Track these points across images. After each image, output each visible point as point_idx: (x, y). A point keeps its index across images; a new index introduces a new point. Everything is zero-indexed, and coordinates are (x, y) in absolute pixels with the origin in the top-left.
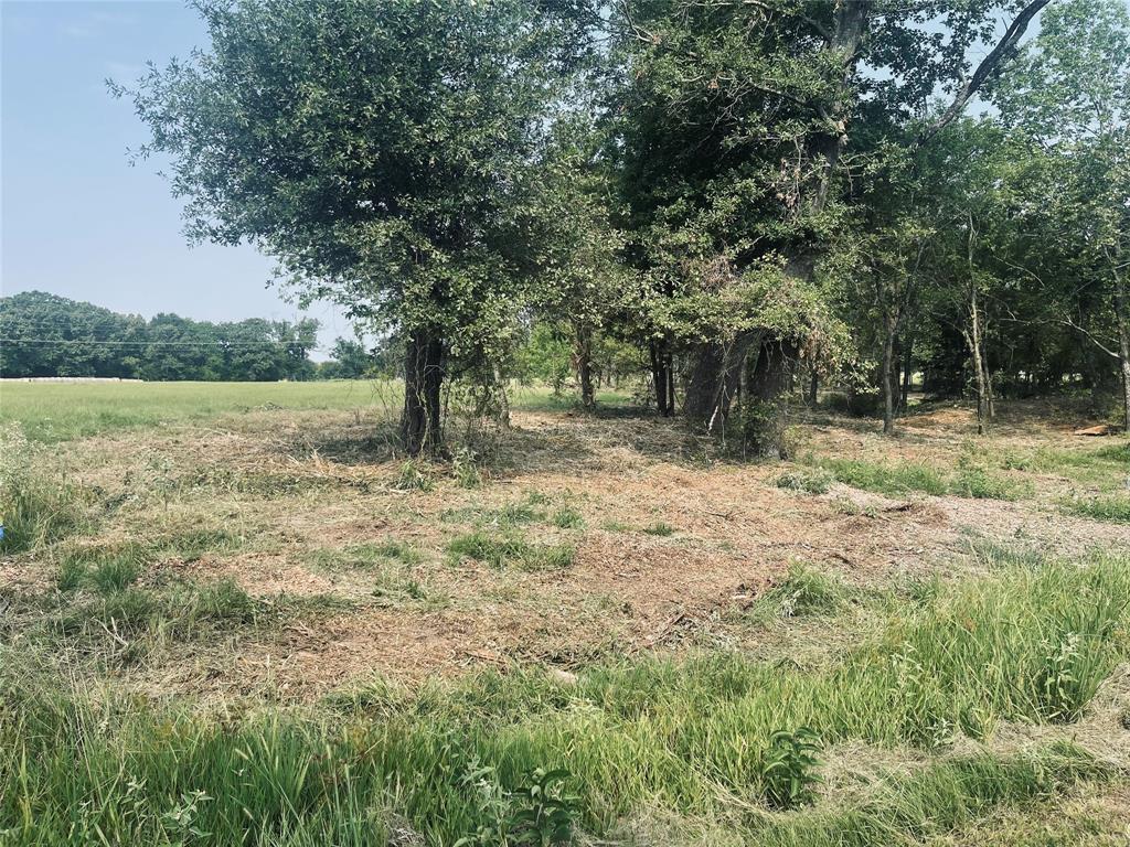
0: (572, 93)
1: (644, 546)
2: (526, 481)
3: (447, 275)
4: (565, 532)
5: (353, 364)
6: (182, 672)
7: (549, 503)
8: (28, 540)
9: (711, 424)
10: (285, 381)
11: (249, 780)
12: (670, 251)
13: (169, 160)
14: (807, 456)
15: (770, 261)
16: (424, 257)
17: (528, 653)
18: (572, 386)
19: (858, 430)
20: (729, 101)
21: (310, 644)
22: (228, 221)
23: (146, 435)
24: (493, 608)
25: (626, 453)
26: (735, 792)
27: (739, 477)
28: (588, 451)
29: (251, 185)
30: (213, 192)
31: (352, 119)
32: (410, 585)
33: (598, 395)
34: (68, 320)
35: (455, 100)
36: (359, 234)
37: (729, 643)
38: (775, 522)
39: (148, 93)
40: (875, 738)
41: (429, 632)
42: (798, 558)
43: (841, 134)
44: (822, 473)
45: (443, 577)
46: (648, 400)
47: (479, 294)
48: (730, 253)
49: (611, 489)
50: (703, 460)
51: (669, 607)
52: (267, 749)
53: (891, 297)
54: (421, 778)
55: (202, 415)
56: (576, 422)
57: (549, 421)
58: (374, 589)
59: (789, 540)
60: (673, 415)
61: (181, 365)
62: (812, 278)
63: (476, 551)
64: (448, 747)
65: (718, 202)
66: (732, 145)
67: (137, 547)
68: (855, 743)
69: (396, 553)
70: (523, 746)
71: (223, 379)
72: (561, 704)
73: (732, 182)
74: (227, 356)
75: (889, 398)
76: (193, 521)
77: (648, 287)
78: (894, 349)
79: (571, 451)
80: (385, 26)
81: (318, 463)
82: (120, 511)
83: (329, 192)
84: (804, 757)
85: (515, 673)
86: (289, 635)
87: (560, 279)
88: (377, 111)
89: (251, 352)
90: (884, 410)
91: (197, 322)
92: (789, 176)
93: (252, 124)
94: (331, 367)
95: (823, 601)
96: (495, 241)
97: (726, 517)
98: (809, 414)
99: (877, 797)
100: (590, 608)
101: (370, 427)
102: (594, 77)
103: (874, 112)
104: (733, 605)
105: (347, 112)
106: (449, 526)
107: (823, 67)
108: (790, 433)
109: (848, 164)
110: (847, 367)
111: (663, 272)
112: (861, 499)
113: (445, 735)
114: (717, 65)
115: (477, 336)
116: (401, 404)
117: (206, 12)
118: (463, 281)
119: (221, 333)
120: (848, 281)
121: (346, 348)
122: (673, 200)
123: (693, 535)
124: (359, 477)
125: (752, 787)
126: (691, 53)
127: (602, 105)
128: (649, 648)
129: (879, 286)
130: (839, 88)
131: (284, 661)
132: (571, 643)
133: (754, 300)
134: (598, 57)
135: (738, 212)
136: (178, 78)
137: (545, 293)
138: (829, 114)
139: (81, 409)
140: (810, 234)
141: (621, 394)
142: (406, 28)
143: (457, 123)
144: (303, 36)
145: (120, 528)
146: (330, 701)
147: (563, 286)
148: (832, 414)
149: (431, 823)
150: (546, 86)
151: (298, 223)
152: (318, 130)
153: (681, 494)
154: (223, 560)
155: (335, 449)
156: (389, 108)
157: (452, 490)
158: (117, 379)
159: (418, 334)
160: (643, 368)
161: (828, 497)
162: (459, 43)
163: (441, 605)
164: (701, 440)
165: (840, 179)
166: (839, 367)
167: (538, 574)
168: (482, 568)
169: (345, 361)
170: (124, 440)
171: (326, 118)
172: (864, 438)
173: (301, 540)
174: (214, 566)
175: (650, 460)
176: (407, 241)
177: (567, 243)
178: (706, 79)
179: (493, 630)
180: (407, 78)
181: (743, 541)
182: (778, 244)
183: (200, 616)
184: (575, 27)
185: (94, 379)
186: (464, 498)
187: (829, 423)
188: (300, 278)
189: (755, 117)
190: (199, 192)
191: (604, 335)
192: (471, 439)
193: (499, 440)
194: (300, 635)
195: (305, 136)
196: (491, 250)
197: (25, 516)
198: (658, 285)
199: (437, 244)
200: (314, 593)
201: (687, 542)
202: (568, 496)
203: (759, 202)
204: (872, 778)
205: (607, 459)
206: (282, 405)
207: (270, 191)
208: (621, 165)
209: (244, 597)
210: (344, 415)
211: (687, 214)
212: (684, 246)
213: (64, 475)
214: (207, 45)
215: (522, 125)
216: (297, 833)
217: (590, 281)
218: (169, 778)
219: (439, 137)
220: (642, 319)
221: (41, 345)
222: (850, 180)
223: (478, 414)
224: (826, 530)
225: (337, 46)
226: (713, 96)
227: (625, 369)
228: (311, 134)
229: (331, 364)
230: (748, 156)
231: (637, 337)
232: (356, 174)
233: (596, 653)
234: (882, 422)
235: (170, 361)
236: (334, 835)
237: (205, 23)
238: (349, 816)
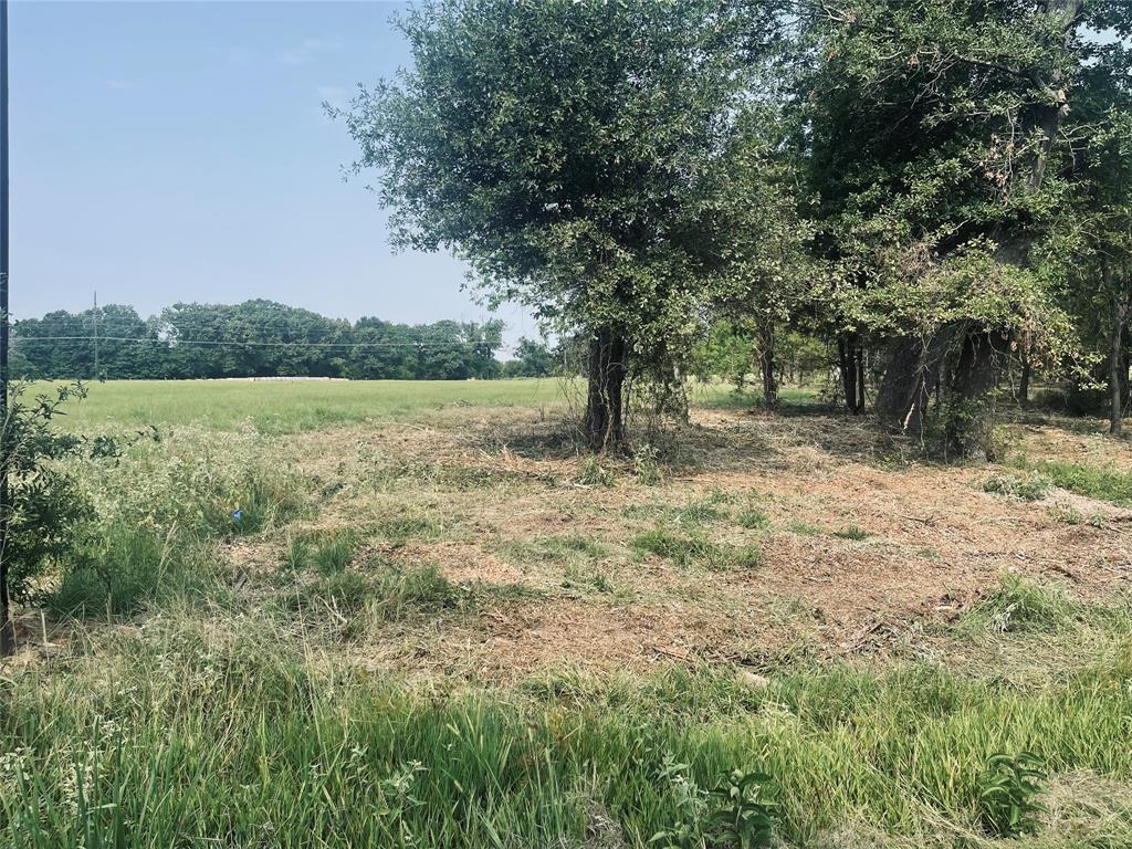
0: (758, 82)
1: (835, 550)
2: (708, 479)
3: (631, 273)
4: (750, 532)
5: (535, 363)
6: (393, 650)
7: (732, 503)
8: (260, 523)
9: (906, 423)
10: (473, 379)
11: (457, 755)
12: (862, 239)
13: (376, 174)
14: (1019, 458)
15: (977, 247)
16: (608, 257)
17: (716, 653)
18: (754, 381)
19: (1078, 430)
20: (931, 76)
21: (505, 631)
22: (427, 228)
23: (355, 428)
24: (679, 606)
25: (813, 453)
26: (946, 815)
27: (939, 479)
28: (771, 449)
29: (449, 194)
30: (414, 202)
31: (541, 124)
32: (597, 578)
33: (781, 391)
34: (286, 325)
35: (640, 98)
36: (547, 236)
37: (932, 657)
38: (982, 529)
39: (358, 113)
40: (1107, 769)
41: (616, 625)
42: (1011, 569)
43: (1061, 104)
44: (1038, 477)
45: (628, 572)
46: (835, 398)
47: (662, 291)
48: (930, 239)
49: (798, 490)
50: (899, 461)
51: (864, 615)
52: (472, 727)
53: (1119, 283)
54: (615, 769)
55: (402, 411)
56: (758, 420)
57: (729, 418)
58: (562, 580)
59: (1000, 549)
60: (863, 412)
61: (381, 365)
62: (1025, 264)
63: (660, 548)
64: (641, 741)
65: (918, 185)
66: (934, 124)
67: (351, 532)
68: (1083, 773)
69: (582, 546)
70: (715, 746)
71: (417, 378)
72: (753, 708)
73: (933, 163)
74: (421, 356)
75: (1117, 396)
76: (397, 509)
77: (839, 279)
78: (1123, 341)
79: (752, 450)
80: (573, 31)
81: (507, 458)
82: (335, 499)
83: (519, 196)
84: (1027, 784)
85: (704, 673)
86: (486, 621)
87: (744, 273)
88: (565, 116)
89: (442, 352)
90: (1111, 408)
91: (395, 324)
92: (1000, 152)
93: (449, 135)
94: (515, 366)
95: (1042, 617)
96: (678, 237)
97: (926, 523)
98: (1019, 413)
99: (1110, 831)
100: (779, 611)
101: (553, 424)
102: (781, 63)
103: (1098, 78)
104: (936, 616)
105: (536, 118)
106: (632, 522)
107: (1038, 33)
108: (999, 433)
109: (1069, 137)
110: (1068, 360)
111: (856, 261)
112: (1084, 506)
113: (638, 728)
114: (917, 38)
115: (660, 333)
116: (584, 401)
117: (409, 32)
118: (647, 279)
119: (415, 334)
120: (1068, 265)
121: (528, 347)
122: (866, 186)
123: (890, 540)
124: (546, 471)
125: (965, 810)
126: (888, 29)
127: (789, 91)
128: (844, 655)
129: (1104, 270)
130: (1058, 55)
131: (483, 645)
132: (761, 645)
133: (958, 289)
134: (787, 43)
135: (941, 193)
136: (384, 97)
137: (729, 287)
138: (1047, 83)
139: (300, 405)
140: (1024, 215)
141: (805, 391)
142: (592, 30)
143: (642, 120)
144: (497, 48)
145: (337, 514)
146: (526, 687)
147: (748, 279)
148: (1047, 413)
149: (627, 813)
150: (732, 77)
151: (490, 229)
152: (510, 137)
153: (875, 496)
154: (425, 547)
155: (523, 444)
156: (576, 111)
157: (634, 487)
158: (327, 378)
159: (603, 332)
160: (830, 363)
161: (1045, 503)
162: (643, 41)
163: (628, 599)
164: (895, 439)
165: (1061, 153)
166: (1058, 361)
167: (724, 574)
168: (667, 565)
169: (528, 361)
170: (336, 434)
171: (518, 126)
172: (1086, 440)
173: (494, 531)
174: (417, 552)
175: (839, 460)
176: (592, 241)
177: (753, 235)
178: (904, 54)
179: (680, 628)
180: (593, 80)
181: (946, 548)
182: (987, 228)
183: (406, 599)
184: (762, 13)
185: (307, 378)
186: (645, 495)
187: (1042, 422)
188: (490, 281)
189: (961, 92)
190: (401, 202)
191: (789, 330)
192: (652, 436)
193: (679, 437)
194: (496, 621)
195: (497, 143)
196: (674, 246)
197: (257, 501)
198: (851, 276)
199: (621, 243)
200: (508, 582)
201: (883, 548)
202: (754, 495)
203: (965, 183)
204: (1104, 811)
205: (792, 459)
206: (473, 402)
207: (465, 198)
208: (809, 153)
209: (445, 583)
210: (530, 412)
211: (881, 200)
212: (878, 234)
213: (289, 465)
214: (410, 65)
215: (708, 119)
216: (501, 809)
217: (777, 273)
218: (387, 746)
219: (625, 136)
220: (833, 312)
221: (264, 347)
222: (1072, 154)
223: (658, 411)
224: (1043, 540)
225: (528, 55)
226: (912, 72)
227: (809, 365)
228: (503, 141)
229: (515, 363)
230: (952, 134)
231: (825, 331)
232: (544, 179)
233: (787, 657)
234: (1107, 422)
235: (372, 361)
236: (537, 816)
237: (409, 43)
238: (550, 799)
